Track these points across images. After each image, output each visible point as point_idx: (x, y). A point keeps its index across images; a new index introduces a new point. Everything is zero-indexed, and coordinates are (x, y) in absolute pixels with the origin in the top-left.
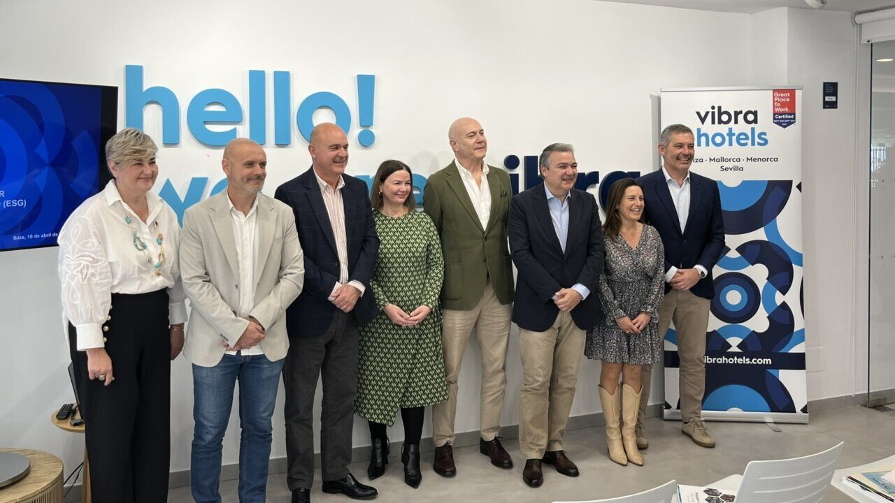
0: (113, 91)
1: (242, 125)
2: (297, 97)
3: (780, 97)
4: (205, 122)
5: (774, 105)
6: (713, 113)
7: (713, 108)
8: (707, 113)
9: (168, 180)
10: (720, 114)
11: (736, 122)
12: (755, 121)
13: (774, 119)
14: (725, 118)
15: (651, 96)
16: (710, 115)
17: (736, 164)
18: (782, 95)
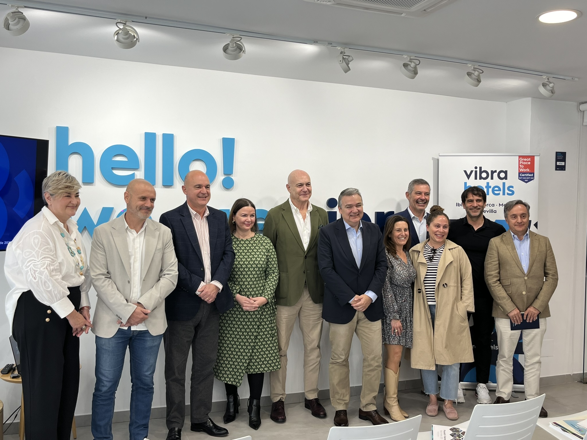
0: (44, 144)
1: (139, 171)
2: (179, 153)
3: (524, 161)
4: (113, 168)
5: (519, 166)
6: (476, 172)
7: (476, 168)
8: (472, 172)
9: (85, 208)
10: (481, 172)
11: (492, 178)
12: (506, 178)
13: (519, 176)
14: (484, 175)
15: (433, 159)
16: (474, 173)
17: (492, 208)
18: (525, 160)
